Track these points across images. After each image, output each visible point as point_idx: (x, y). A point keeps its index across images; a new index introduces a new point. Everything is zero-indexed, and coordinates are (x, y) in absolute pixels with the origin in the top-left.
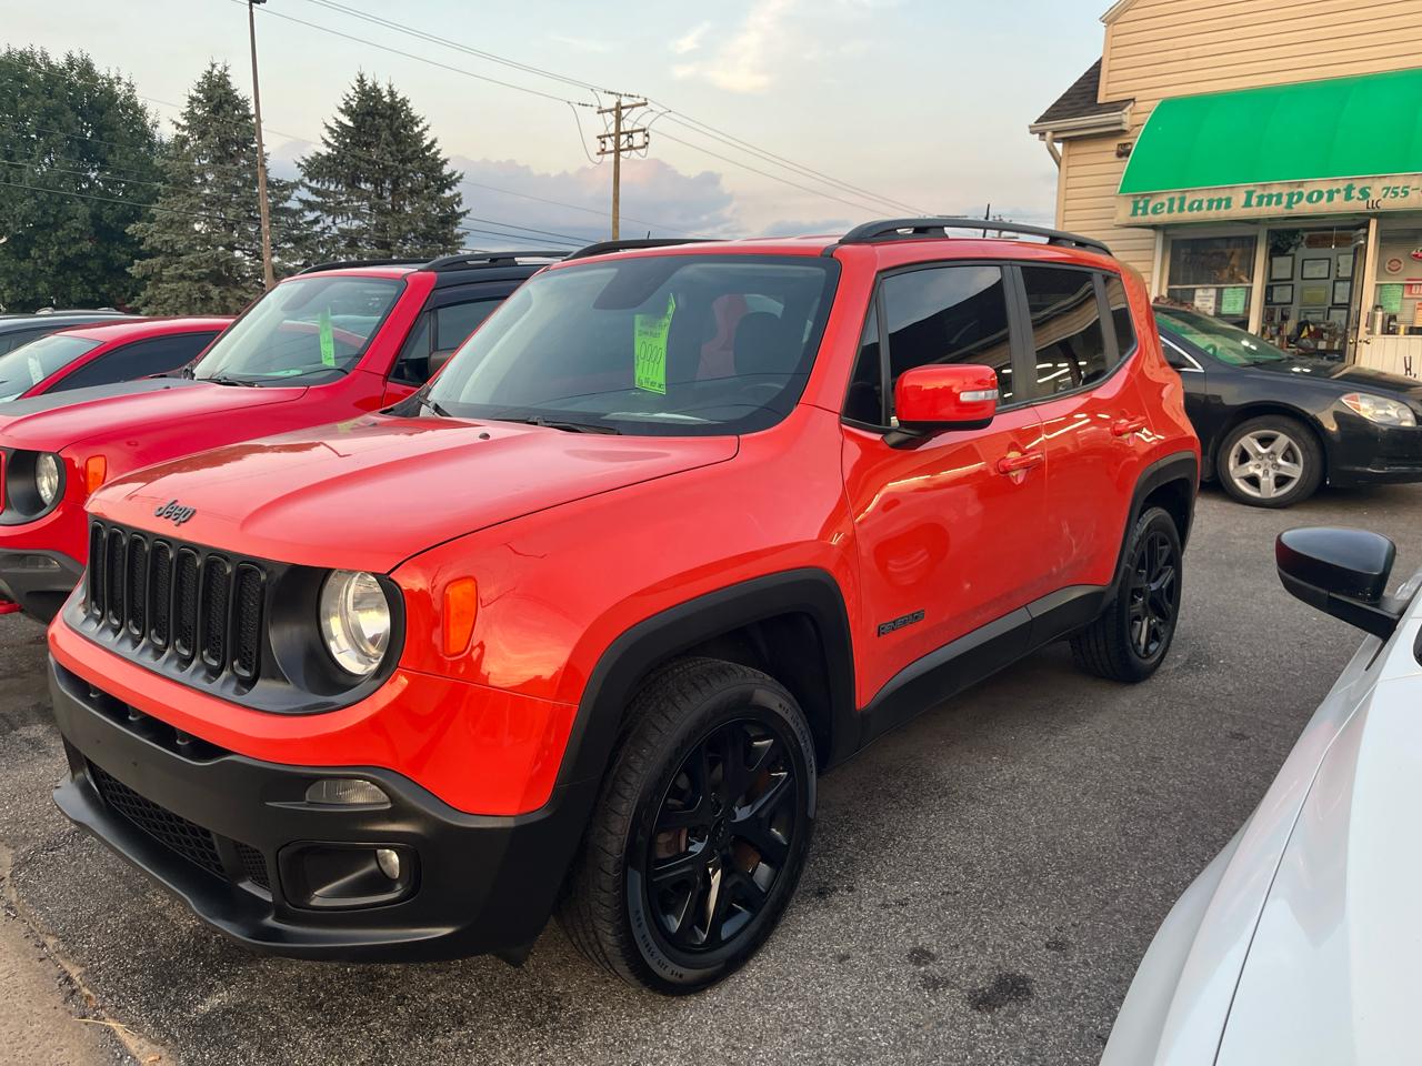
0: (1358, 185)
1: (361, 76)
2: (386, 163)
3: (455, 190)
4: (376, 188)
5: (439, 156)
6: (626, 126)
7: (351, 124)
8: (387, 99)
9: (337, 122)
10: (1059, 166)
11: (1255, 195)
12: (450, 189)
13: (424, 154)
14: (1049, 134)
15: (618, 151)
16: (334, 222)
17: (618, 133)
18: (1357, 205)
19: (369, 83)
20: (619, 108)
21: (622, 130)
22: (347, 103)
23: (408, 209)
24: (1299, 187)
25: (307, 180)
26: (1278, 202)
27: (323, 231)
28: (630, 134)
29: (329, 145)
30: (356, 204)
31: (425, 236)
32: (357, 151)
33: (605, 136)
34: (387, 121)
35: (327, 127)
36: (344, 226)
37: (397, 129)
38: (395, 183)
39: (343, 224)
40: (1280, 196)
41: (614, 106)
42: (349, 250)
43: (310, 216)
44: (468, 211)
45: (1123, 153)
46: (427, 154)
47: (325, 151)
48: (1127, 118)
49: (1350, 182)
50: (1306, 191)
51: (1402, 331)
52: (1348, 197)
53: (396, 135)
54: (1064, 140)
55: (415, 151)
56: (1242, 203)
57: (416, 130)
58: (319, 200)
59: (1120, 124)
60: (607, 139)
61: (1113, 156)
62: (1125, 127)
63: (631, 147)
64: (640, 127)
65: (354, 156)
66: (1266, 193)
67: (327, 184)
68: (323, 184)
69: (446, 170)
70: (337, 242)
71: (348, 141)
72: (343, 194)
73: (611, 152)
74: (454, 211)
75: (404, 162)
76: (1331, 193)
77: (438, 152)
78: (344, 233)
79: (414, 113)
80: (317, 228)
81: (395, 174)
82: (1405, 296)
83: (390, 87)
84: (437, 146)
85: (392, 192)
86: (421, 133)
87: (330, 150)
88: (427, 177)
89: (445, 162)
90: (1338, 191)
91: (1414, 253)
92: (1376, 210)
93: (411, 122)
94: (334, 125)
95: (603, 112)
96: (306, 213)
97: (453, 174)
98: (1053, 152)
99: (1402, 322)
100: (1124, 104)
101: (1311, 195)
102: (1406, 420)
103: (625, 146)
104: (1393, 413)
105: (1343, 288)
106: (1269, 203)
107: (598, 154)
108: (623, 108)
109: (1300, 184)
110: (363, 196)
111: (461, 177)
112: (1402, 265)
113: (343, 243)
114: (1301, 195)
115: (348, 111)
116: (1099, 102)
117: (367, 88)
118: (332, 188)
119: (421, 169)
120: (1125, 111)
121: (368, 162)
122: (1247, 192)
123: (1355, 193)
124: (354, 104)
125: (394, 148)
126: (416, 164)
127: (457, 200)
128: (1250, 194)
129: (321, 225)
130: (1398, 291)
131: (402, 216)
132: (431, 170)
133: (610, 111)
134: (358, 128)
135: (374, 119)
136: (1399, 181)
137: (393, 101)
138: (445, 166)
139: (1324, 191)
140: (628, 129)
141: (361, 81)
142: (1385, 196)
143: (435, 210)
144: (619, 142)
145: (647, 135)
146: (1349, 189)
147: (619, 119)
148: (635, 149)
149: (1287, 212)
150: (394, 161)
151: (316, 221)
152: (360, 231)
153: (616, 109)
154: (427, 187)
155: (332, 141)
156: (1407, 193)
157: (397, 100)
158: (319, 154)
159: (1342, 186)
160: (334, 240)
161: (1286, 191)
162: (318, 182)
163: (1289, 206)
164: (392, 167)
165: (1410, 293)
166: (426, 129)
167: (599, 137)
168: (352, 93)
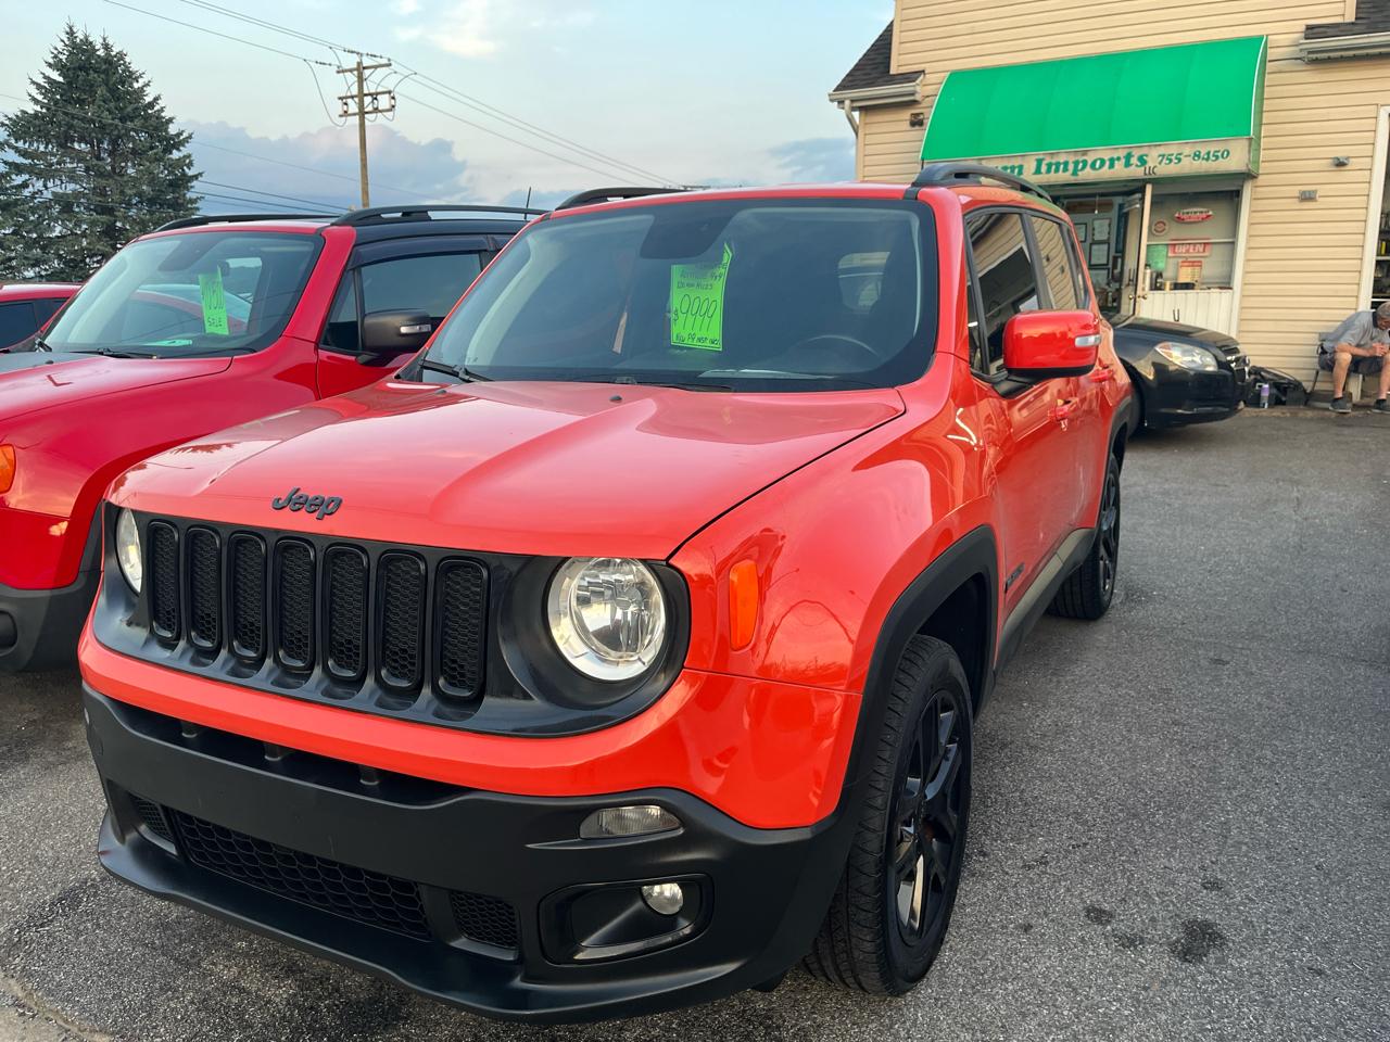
0: (1136, 153)
1: (71, 28)
2: (103, 121)
3: (184, 151)
4: (92, 146)
5: (163, 114)
6: (369, 87)
7: (61, 79)
8: (101, 53)
9: (45, 77)
10: (857, 134)
11: (1044, 163)
12: (178, 150)
13: (145, 111)
14: (847, 103)
15: (362, 113)
16: (45, 186)
17: (362, 95)
18: (1136, 172)
19: (80, 36)
20: (360, 68)
21: (366, 92)
22: (56, 57)
23: (131, 171)
24: (1083, 155)
25: (13, 141)
26: (1065, 170)
27: (33, 197)
28: (374, 96)
29: (36, 101)
30: (69, 166)
31: (151, 202)
32: (70, 109)
33: (347, 97)
34: (103, 76)
35: (33, 82)
36: (58, 190)
37: (114, 84)
38: (114, 142)
39: (55, 187)
40: (1066, 164)
41: (355, 66)
42: (66, 215)
43: (18, 180)
44: (200, 174)
45: (917, 122)
46: (150, 112)
47: (31, 108)
48: (920, 88)
49: (1128, 150)
50: (1090, 158)
51: (1168, 287)
52: (1128, 164)
53: (113, 91)
54: (861, 109)
55: (137, 109)
56: (1033, 170)
57: (136, 85)
58: (27, 162)
59: (913, 94)
60: (349, 101)
61: (906, 125)
62: (918, 97)
63: (376, 110)
64: (385, 90)
65: (66, 114)
66: (1054, 161)
67: (35, 145)
68: (31, 144)
69: (173, 129)
70: (50, 207)
71: (58, 97)
72: (55, 156)
73: (355, 114)
74: (184, 174)
75: (123, 120)
76: (1112, 161)
77: (162, 110)
78: (58, 198)
79: (133, 68)
80: (26, 192)
81: (116, 133)
82: (1170, 255)
83: (104, 40)
84: (161, 103)
85: (111, 153)
86: (142, 89)
87: (38, 108)
88: (151, 136)
89: (170, 120)
90: (1119, 159)
91: (1177, 215)
92: (1153, 176)
93: (130, 77)
94: (41, 81)
95: (343, 71)
96: (14, 177)
97: (181, 134)
98: (851, 120)
99: (1167, 279)
100: (916, 75)
101: (1094, 162)
102: (1209, 366)
103: (370, 108)
104: (1197, 359)
105: (1099, 250)
106: (1057, 170)
107: (341, 116)
108: (364, 68)
109: (1085, 153)
110: (79, 157)
111: (190, 137)
112: (1167, 228)
113: (58, 208)
114: (1085, 162)
115: (57, 65)
116: (892, 72)
117: (78, 40)
118: (42, 148)
119: (144, 128)
120: (917, 82)
121: (83, 120)
122: (1037, 160)
123: (1134, 160)
124: (63, 57)
125: (112, 105)
126: (138, 123)
127: (187, 161)
128: (1039, 162)
129: (31, 189)
130: (1163, 251)
131: (125, 178)
132: (156, 129)
133: (351, 71)
134: (69, 84)
135: (88, 75)
136: (1172, 149)
137: (108, 54)
138: (171, 126)
139: (1106, 158)
140: (373, 91)
141: (71, 33)
142: (1160, 163)
143: (162, 172)
144: (363, 103)
145: (393, 98)
146: (1129, 157)
147: (361, 80)
148: (381, 111)
149: (1072, 179)
150: (113, 119)
151: (25, 185)
152: (76, 195)
153: (358, 69)
154: (152, 148)
155: (40, 97)
156: (1180, 160)
157: (113, 54)
158: (24, 112)
159: (1122, 153)
160: (47, 206)
161: (1071, 159)
162: (25, 142)
163: (1075, 173)
164: (112, 124)
165: (1174, 252)
166: (147, 85)
167: (340, 98)
168: (60, 46)
